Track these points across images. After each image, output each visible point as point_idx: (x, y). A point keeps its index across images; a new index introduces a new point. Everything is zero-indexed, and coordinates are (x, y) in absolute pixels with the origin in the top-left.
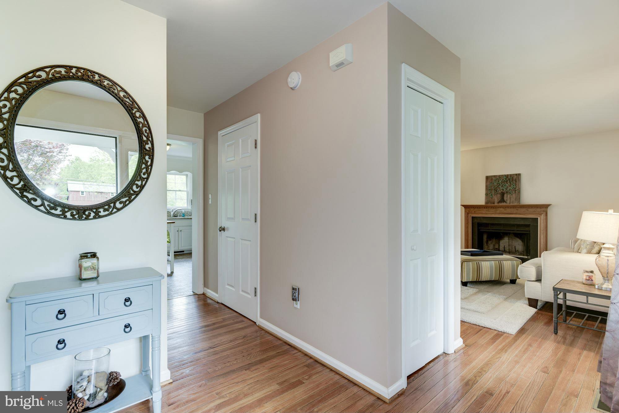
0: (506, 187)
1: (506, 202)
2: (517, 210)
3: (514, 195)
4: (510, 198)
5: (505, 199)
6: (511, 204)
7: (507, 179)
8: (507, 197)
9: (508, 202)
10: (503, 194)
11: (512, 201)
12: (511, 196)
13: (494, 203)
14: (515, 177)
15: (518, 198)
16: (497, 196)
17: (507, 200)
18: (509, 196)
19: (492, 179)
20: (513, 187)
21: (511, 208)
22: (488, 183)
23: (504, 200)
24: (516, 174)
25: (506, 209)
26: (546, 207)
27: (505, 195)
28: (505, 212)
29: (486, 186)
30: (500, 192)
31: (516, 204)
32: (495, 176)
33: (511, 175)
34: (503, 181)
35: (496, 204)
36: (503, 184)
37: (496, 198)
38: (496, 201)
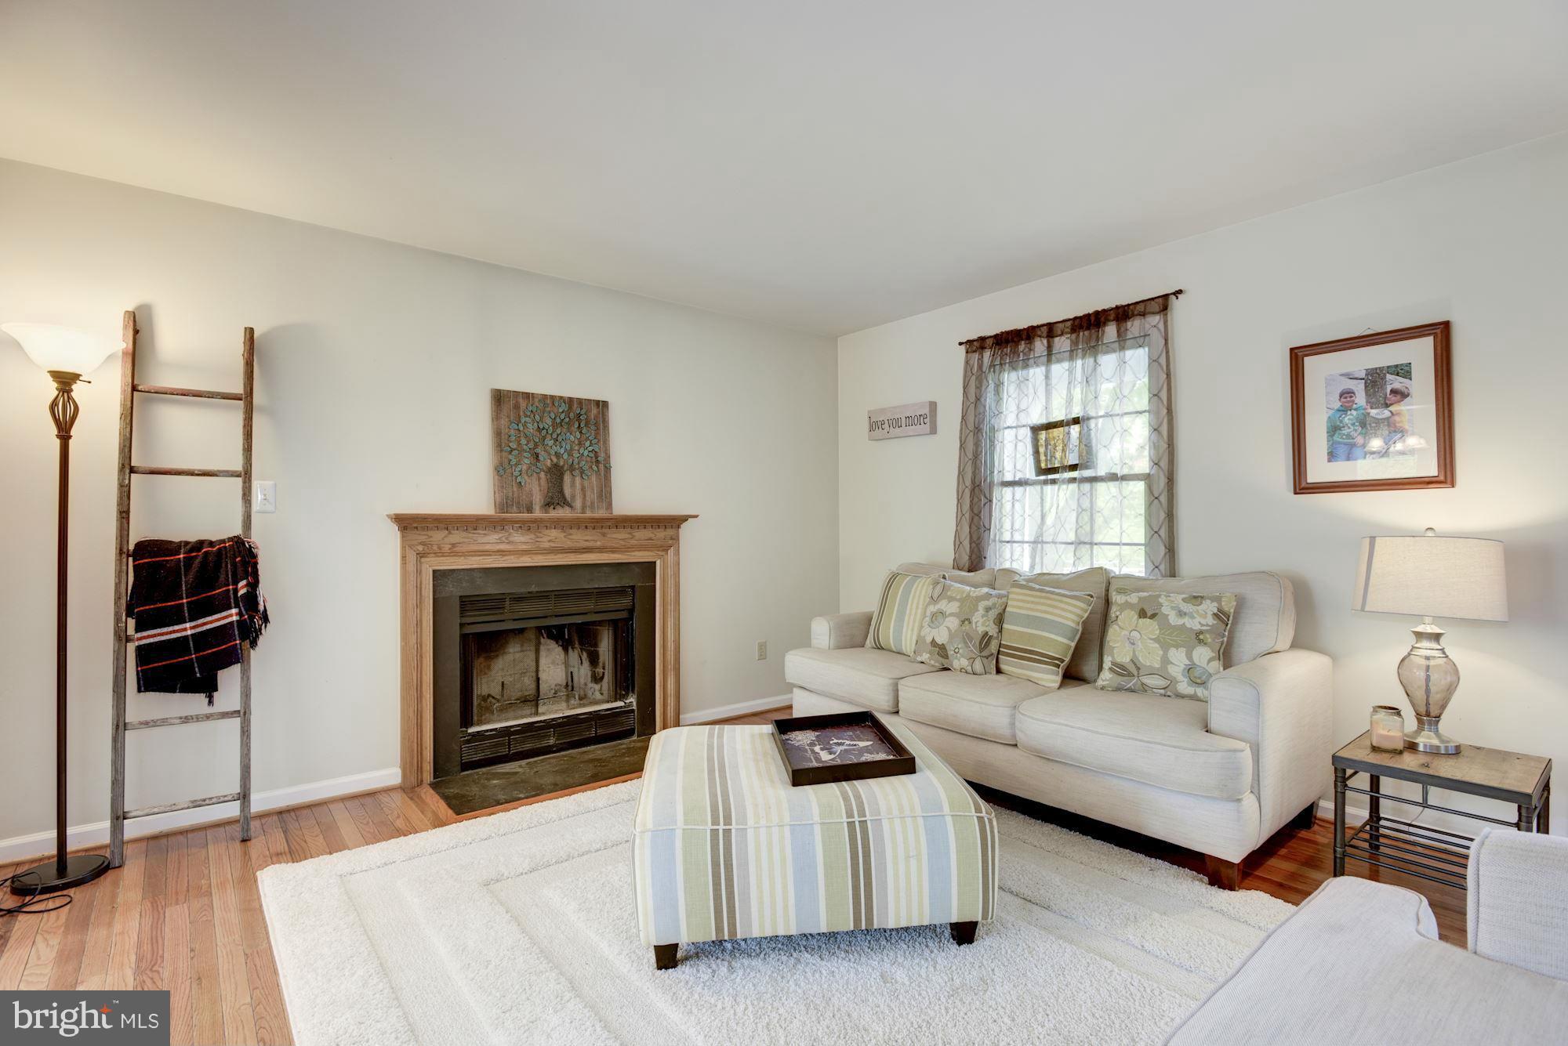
0: (568, 447)
1: (571, 507)
2: (604, 535)
3: (594, 478)
4: (583, 489)
5: (567, 491)
6: (589, 514)
7: (572, 415)
8: (573, 484)
9: (578, 504)
10: (556, 474)
11: (588, 504)
12: (586, 483)
13: (530, 510)
14: (594, 411)
15: (605, 494)
16: (539, 479)
17: (573, 497)
18: (578, 480)
19: (517, 407)
20: (590, 449)
21: (586, 527)
22: (504, 422)
23: (561, 492)
24: (597, 403)
25: (571, 534)
26: (673, 523)
27: (567, 478)
28: (569, 544)
29: (498, 434)
30: (549, 463)
31: (601, 513)
32: (527, 396)
33: (580, 401)
34: (558, 420)
35: (538, 513)
36: (558, 431)
37: (536, 489)
38: (538, 499)
